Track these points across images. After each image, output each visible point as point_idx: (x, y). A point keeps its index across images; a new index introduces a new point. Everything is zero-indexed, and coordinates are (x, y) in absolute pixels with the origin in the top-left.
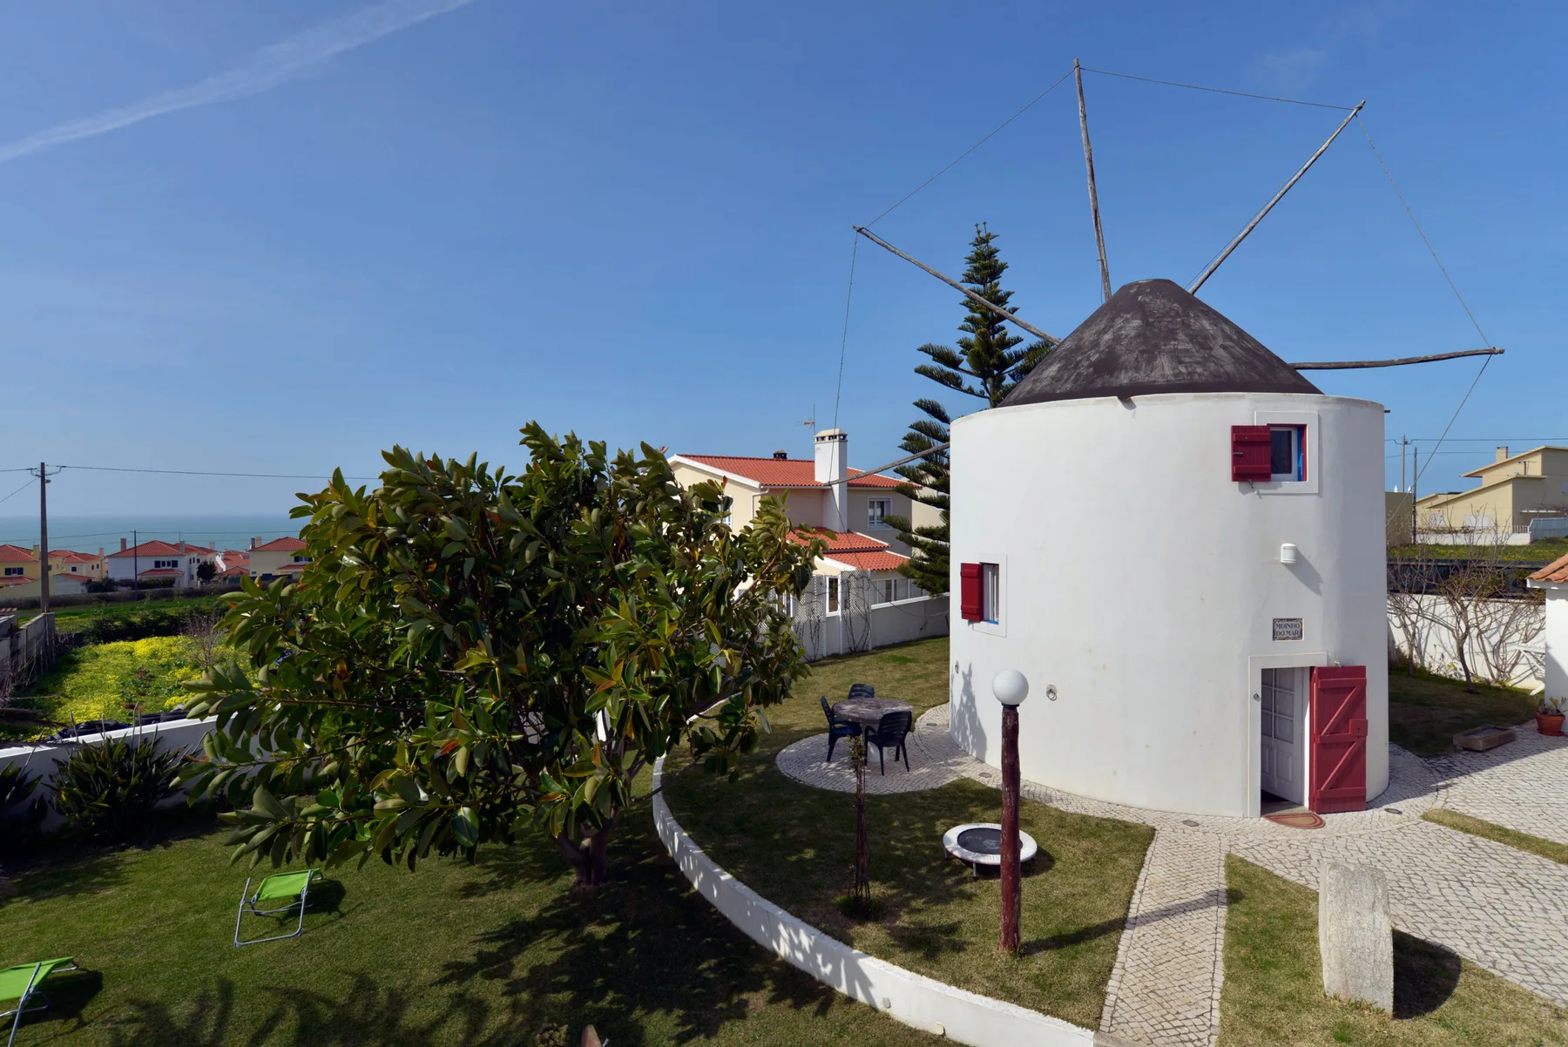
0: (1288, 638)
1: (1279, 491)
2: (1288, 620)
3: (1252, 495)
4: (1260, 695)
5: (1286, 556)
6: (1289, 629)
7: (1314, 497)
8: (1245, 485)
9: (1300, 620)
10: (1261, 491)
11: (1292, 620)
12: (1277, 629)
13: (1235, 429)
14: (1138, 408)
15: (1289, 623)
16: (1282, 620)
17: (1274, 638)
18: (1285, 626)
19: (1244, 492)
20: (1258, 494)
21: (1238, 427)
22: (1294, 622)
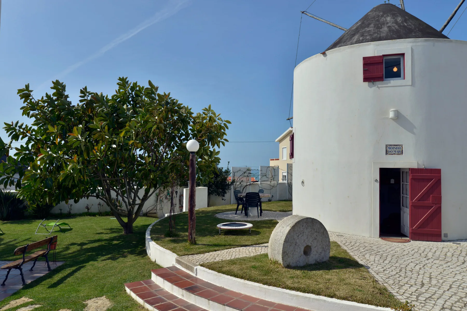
0: (394, 154)
1: (389, 85)
2: (394, 145)
3: (374, 88)
4: (378, 180)
5: (391, 115)
6: (395, 150)
7: (409, 87)
8: (371, 83)
9: (402, 145)
10: (379, 86)
11: (396, 145)
12: (388, 150)
13: (364, 59)
14: (328, 56)
15: (395, 147)
16: (391, 145)
17: (386, 154)
18: (393, 148)
19: (370, 87)
20: (378, 87)
21: (366, 57)
22: (398, 146)
